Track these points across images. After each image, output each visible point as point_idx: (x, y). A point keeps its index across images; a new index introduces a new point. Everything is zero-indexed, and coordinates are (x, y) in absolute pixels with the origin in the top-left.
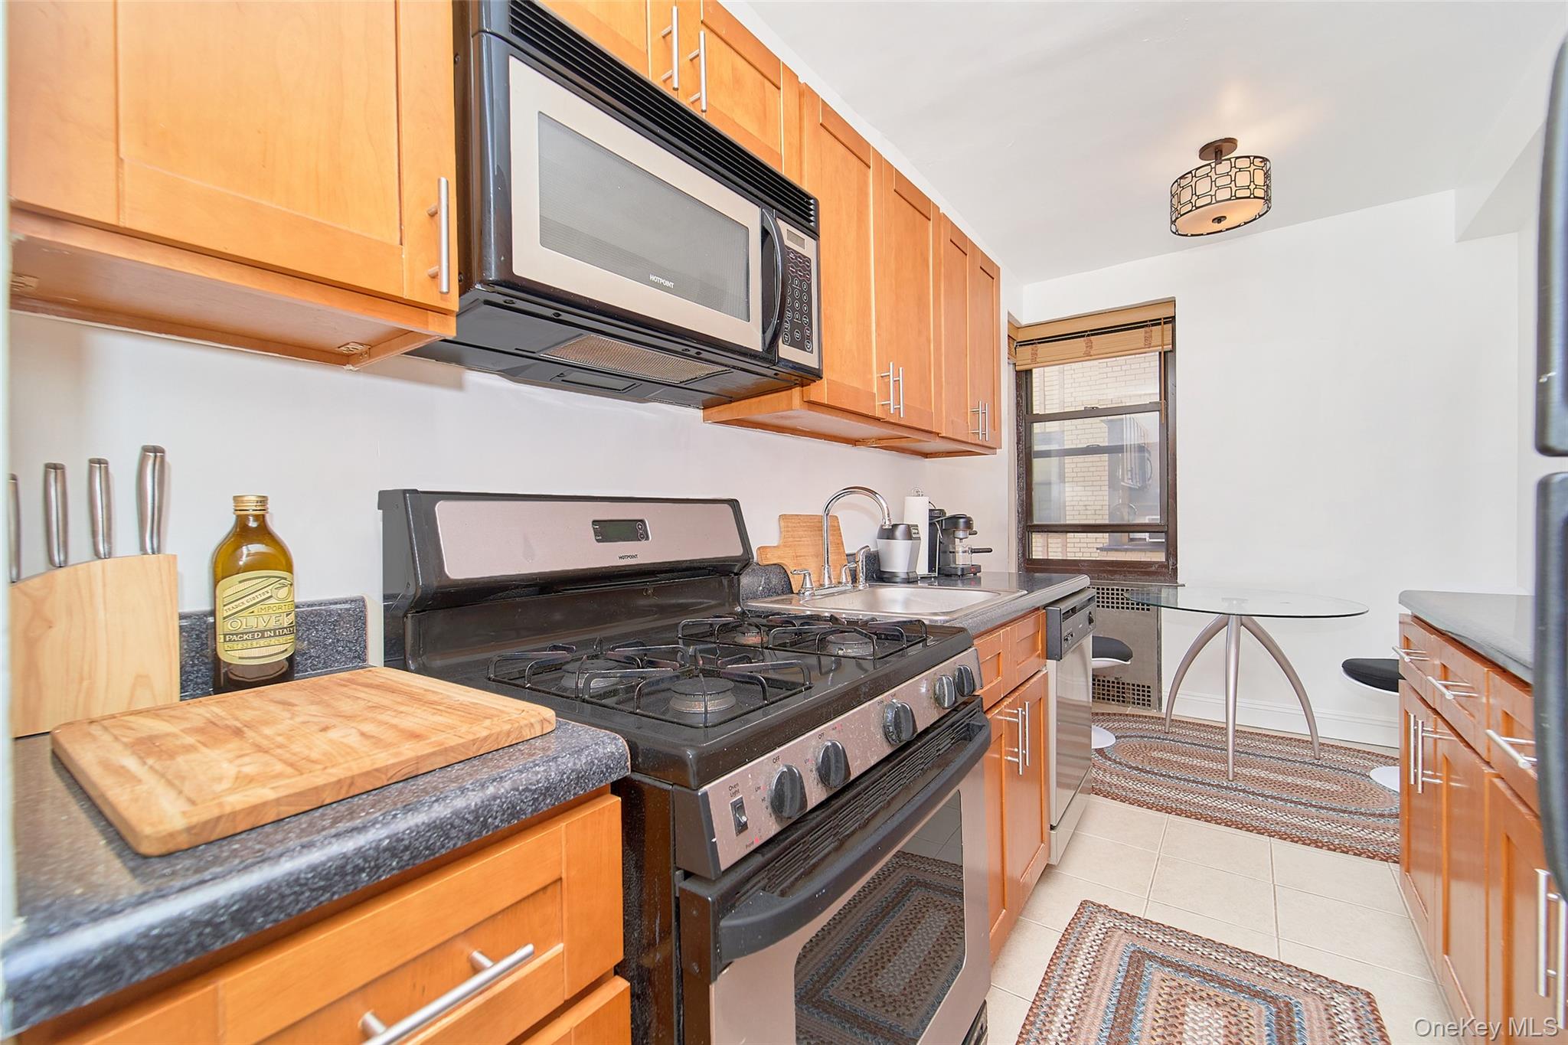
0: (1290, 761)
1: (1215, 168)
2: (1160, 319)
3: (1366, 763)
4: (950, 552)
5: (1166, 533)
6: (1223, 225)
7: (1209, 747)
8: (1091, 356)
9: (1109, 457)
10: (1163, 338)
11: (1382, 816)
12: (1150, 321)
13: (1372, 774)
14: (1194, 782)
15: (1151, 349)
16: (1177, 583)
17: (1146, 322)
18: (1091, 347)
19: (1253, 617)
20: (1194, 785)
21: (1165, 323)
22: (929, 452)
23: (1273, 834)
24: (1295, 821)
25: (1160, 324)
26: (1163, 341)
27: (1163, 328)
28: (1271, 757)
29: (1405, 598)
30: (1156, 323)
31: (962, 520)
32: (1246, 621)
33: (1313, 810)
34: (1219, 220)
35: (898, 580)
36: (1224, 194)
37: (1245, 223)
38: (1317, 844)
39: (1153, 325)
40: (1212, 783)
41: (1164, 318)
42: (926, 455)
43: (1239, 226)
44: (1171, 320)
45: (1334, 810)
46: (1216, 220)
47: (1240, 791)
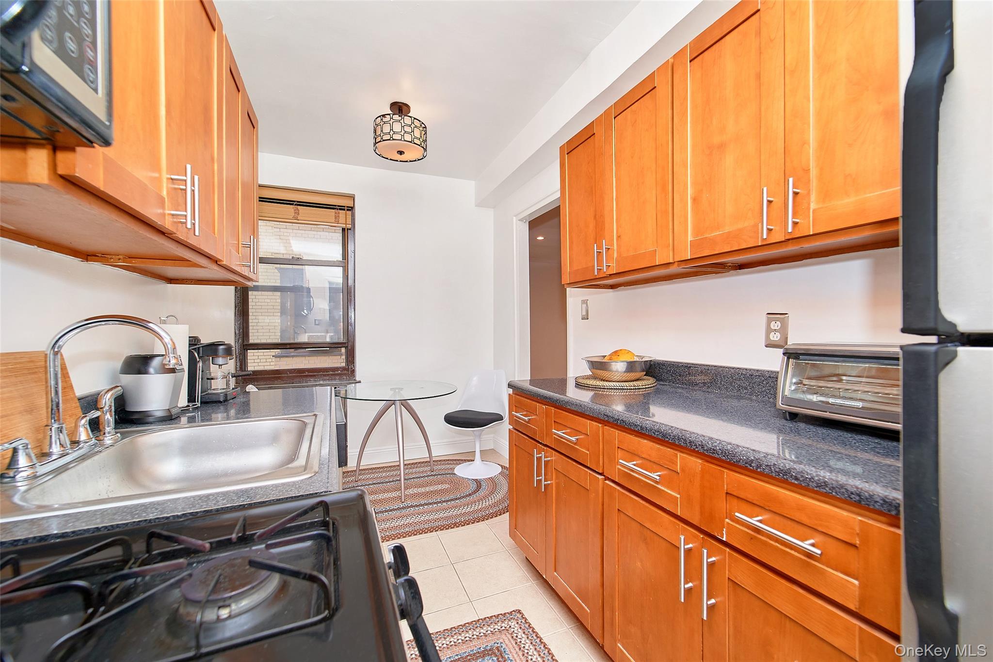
0: (422, 477)
1: (404, 118)
2: (344, 207)
3: (451, 466)
4: (208, 379)
5: (346, 347)
6: (403, 157)
7: (382, 483)
8: (298, 220)
9: (281, 294)
10: (346, 220)
11: (470, 495)
12: (338, 206)
13: (456, 472)
14: (386, 511)
15: (339, 225)
16: (355, 380)
17: (335, 206)
18: (298, 214)
19: (408, 401)
20: (387, 513)
21: (348, 210)
22: (172, 278)
23: (437, 529)
24: (441, 515)
25: (344, 210)
26: (346, 222)
27: (346, 212)
28: (413, 478)
29: (510, 386)
30: (342, 208)
31: (221, 347)
32: (404, 403)
33: (445, 504)
34: (401, 153)
35: (151, 419)
36: (408, 137)
37: (410, 161)
38: (456, 525)
39: (340, 209)
40: (395, 508)
41: (347, 207)
42: (171, 281)
43: (407, 161)
44: (351, 209)
45: (452, 500)
46: (399, 153)
47: (410, 507)
